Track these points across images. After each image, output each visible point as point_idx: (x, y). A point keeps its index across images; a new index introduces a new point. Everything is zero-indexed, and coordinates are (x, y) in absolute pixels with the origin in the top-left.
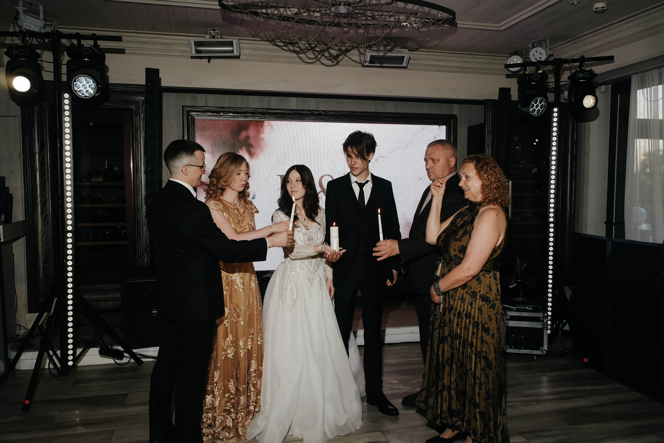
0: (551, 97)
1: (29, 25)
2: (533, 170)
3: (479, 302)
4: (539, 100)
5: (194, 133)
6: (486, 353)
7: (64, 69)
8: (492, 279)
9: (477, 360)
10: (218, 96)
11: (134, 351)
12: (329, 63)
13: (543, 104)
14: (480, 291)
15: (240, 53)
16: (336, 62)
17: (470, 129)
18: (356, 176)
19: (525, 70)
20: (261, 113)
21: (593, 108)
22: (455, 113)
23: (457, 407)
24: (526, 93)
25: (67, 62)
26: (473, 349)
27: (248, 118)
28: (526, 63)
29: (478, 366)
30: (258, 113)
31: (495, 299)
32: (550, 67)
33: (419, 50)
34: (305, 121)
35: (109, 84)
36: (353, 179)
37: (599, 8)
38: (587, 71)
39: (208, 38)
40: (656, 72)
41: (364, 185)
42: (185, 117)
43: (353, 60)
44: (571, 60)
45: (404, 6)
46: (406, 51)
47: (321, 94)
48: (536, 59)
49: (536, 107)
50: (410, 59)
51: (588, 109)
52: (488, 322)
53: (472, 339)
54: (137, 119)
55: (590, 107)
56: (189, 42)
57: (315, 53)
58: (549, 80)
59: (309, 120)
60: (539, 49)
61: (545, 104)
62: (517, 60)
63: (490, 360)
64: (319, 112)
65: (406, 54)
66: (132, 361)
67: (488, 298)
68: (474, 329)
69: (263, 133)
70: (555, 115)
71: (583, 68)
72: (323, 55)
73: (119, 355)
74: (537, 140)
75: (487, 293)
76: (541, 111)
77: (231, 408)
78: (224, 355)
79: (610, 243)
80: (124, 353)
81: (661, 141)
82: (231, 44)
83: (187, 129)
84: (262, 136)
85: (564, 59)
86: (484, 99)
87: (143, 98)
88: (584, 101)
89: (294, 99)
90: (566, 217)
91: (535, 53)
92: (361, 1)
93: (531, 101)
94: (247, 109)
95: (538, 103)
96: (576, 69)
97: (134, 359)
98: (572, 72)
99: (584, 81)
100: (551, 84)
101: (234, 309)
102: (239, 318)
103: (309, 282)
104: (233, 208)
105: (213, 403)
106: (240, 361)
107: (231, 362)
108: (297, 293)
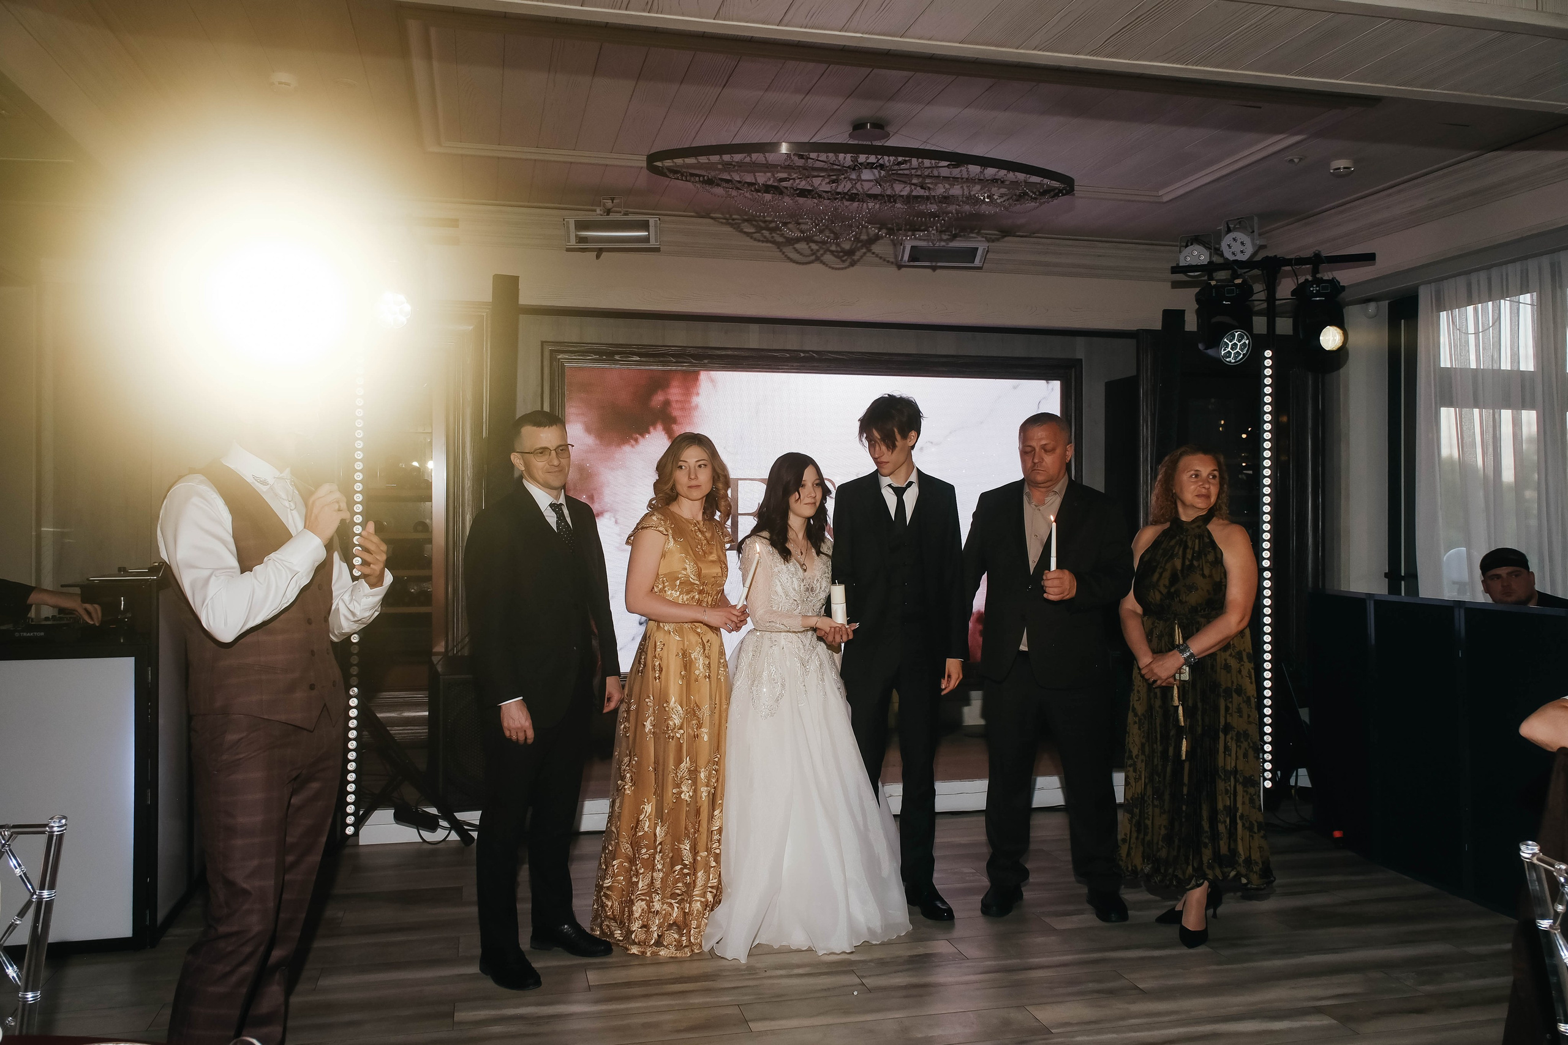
4: (1236, 334)
5: (563, 395)
10: (605, 320)
11: (460, 816)
12: (838, 262)
13: (1245, 342)
15: (660, 242)
16: (849, 260)
17: (1111, 388)
18: (889, 476)
19: (1212, 277)
20: (694, 356)
21: (1341, 348)
22: (1080, 355)
24: (1214, 320)
27: (668, 366)
28: (1216, 264)
30: (688, 355)
32: (1256, 273)
36: (885, 481)
37: (1339, 169)
38: (1327, 281)
39: (601, 215)
40: (1461, 281)
41: (903, 490)
42: (546, 363)
43: (878, 256)
44: (1296, 259)
45: (981, 172)
46: (980, 236)
47: (812, 320)
48: (1234, 254)
49: (1235, 344)
50: (988, 251)
51: (1331, 352)
55: (1335, 348)
56: (565, 222)
57: (813, 245)
58: (1255, 297)
59: (788, 369)
60: (1240, 236)
61: (1249, 343)
62: (1197, 255)
64: (807, 355)
65: (980, 244)
66: (454, 836)
69: (698, 394)
70: (1268, 363)
71: (1319, 276)
72: (827, 250)
73: (431, 824)
76: (1242, 356)
79: (1372, 603)
80: (440, 820)
81: (1476, 411)
82: (645, 226)
83: (549, 387)
84: (695, 400)
85: (1284, 259)
86: (1135, 329)
87: (471, 328)
88: (1321, 338)
89: (755, 327)
90: (1307, 565)
91: (1233, 244)
92: (905, 162)
93: (1222, 338)
94: (667, 348)
95: (1235, 341)
96: (1306, 278)
97: (458, 834)
98: (1299, 282)
99: (1322, 300)
100: (1259, 304)
101: (692, 712)
102: (700, 728)
103: (802, 666)
104: (693, 529)
105: (652, 883)
106: (700, 807)
107: (685, 808)
108: (783, 685)
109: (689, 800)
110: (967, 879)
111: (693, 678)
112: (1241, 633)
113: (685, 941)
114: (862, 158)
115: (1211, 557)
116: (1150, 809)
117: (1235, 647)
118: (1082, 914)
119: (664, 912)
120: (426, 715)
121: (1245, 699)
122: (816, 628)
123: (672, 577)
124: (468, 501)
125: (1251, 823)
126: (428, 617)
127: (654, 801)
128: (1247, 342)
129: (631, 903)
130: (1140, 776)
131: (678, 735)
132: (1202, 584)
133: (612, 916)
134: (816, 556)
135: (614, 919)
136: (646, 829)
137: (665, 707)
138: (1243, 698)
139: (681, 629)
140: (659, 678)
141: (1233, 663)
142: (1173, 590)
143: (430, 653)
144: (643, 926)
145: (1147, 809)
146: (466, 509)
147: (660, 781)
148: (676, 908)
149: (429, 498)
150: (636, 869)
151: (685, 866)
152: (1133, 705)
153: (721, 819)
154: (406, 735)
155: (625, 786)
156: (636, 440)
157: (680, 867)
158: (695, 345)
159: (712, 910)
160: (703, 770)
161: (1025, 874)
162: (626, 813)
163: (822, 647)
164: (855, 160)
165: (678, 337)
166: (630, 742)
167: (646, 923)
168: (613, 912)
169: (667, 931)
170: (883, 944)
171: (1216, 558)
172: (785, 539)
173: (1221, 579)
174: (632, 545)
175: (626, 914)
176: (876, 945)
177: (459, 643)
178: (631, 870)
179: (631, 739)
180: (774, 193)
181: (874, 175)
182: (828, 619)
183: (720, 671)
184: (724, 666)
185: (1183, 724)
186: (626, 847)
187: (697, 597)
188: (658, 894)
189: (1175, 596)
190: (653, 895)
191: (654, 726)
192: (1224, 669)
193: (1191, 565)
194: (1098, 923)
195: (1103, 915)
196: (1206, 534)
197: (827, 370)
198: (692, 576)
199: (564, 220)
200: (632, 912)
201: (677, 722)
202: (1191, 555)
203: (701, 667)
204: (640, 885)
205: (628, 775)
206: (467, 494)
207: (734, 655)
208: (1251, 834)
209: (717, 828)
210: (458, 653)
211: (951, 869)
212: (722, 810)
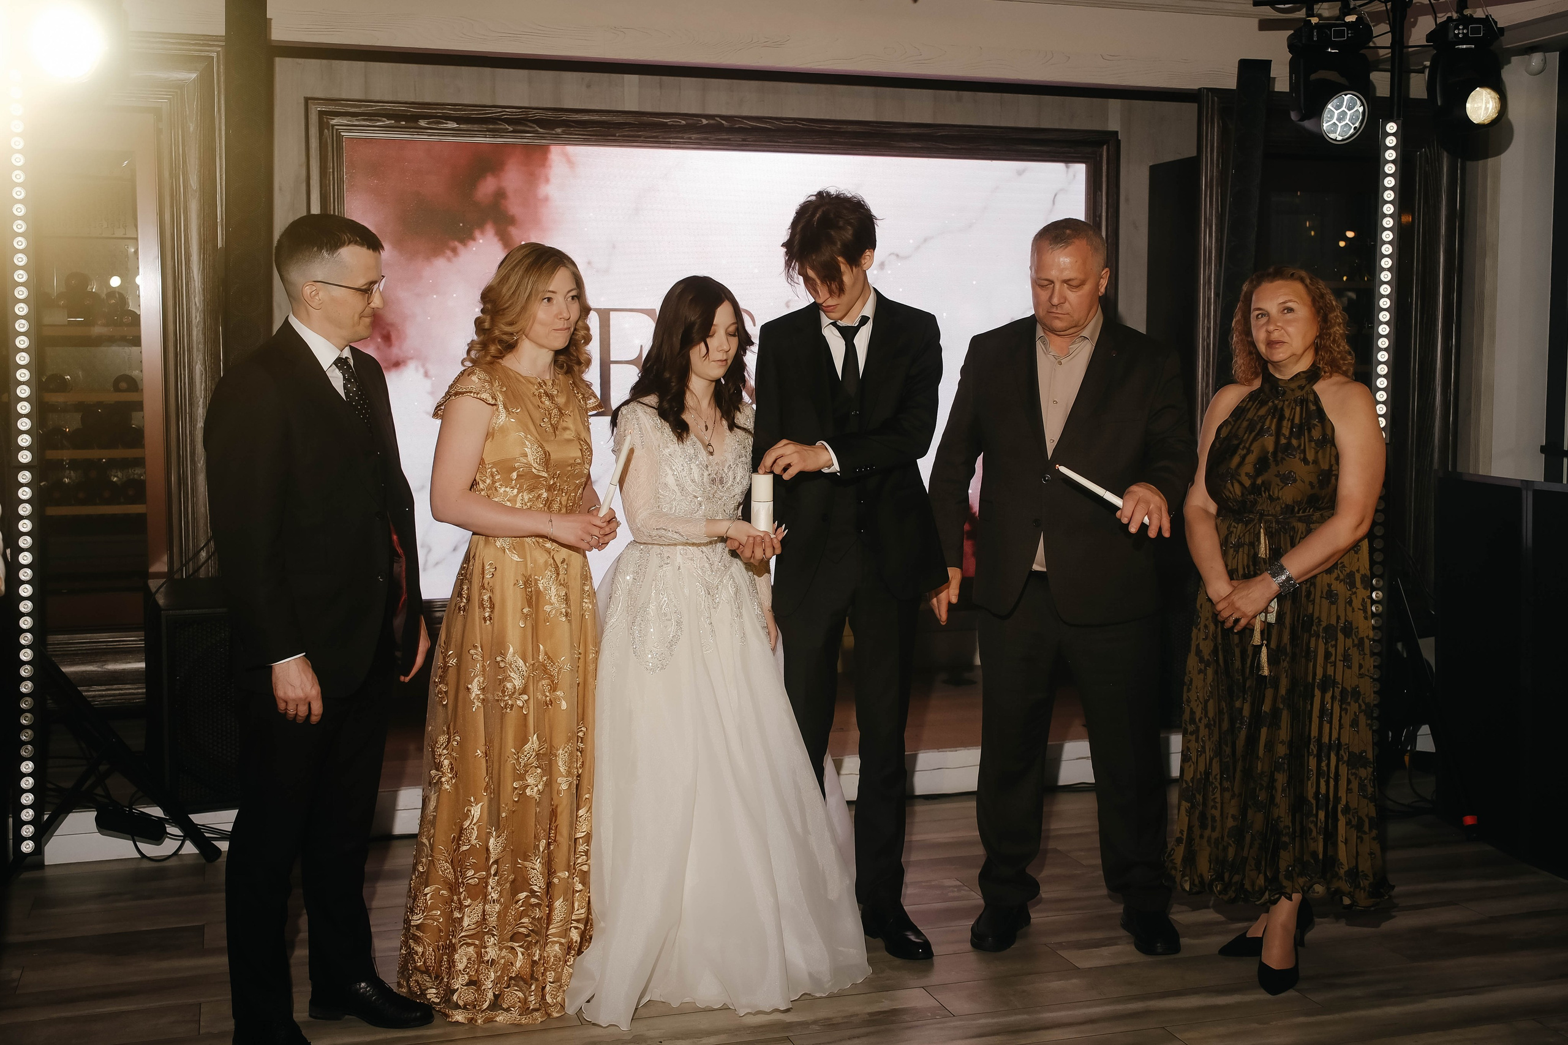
0: (1381, 82)
4: (1347, 98)
5: (341, 181)
10: (403, 66)
11: (197, 818)
13: (1357, 110)
17: (1157, 173)
19: (1309, 12)
20: (541, 123)
21: (1494, 122)
22: (1113, 125)
24: (1313, 77)
27: (502, 137)
30: (531, 121)
34: (673, 148)
36: (827, 316)
38: (1479, 20)
41: (855, 330)
42: (314, 131)
49: (1344, 113)
51: (1480, 127)
54: (176, 136)
55: (1486, 122)
58: (1374, 42)
59: (685, 143)
61: (1363, 110)
64: (712, 122)
66: (190, 848)
69: (547, 181)
70: (1391, 141)
71: (1467, 12)
73: (154, 831)
76: (1352, 131)
77: (532, 931)
78: (516, 788)
79: (1530, 494)
80: (166, 825)
83: (318, 169)
84: (544, 190)
86: (1196, 87)
87: (194, 76)
88: (1468, 105)
89: (630, 79)
90: (1433, 434)
93: (1326, 103)
94: (500, 110)
95: (1343, 108)
96: (1449, 14)
97: (196, 844)
98: (1439, 21)
99: (1471, 49)
100: (1382, 52)
101: (541, 670)
102: (554, 691)
103: (707, 595)
104: (537, 393)
105: (484, 919)
106: (557, 807)
107: (533, 810)
108: (679, 623)
109: (537, 797)
110: (951, 894)
111: (541, 617)
112: (1355, 547)
113: (533, 1002)
115: (1316, 434)
116: (1218, 795)
117: (1344, 566)
118: (1116, 944)
119: (503, 961)
120: (142, 668)
121: (1356, 642)
122: (727, 538)
123: (505, 468)
124: (198, 343)
125: (1360, 819)
126: (140, 521)
127: (486, 799)
128: (1361, 110)
129: (453, 948)
130: (1203, 747)
131: (520, 703)
132: (1302, 472)
133: (423, 969)
134: (728, 431)
135: (427, 971)
136: (474, 842)
137: (498, 663)
138: (1353, 640)
139: (523, 545)
140: (491, 619)
141: (1340, 588)
142: (1259, 481)
143: (146, 575)
144: (471, 983)
145: (1214, 794)
146: (195, 356)
147: (495, 772)
148: (520, 954)
149: (136, 341)
150: (459, 899)
151: (533, 892)
152: (1198, 645)
153: (590, 822)
154: (111, 698)
155: (441, 777)
156: (454, 251)
157: (525, 894)
158: (541, 106)
159: (580, 952)
160: (560, 751)
161: (1033, 888)
162: (444, 816)
163: (737, 566)
166: (450, 712)
167: (476, 979)
168: (425, 963)
169: (507, 988)
170: (831, 997)
171: (1324, 435)
172: (681, 407)
173: (1331, 466)
174: (442, 418)
175: (445, 965)
176: (821, 998)
177: (190, 560)
178: (452, 901)
179: (450, 707)
182: (744, 525)
183: (584, 604)
184: (589, 595)
185: (1266, 672)
186: (444, 868)
187: (545, 495)
188: (493, 935)
189: (1263, 489)
190: (486, 937)
191: (483, 690)
192: (1327, 598)
193: (1289, 444)
194: (1138, 957)
195: (1145, 946)
196: (1311, 398)
197: (742, 145)
198: (535, 465)
200: (454, 962)
201: (518, 682)
202: (1288, 430)
203: (554, 600)
204: (466, 923)
205: (446, 762)
206: (195, 333)
207: (607, 580)
208: (1359, 834)
209: (583, 834)
210: (190, 576)
211: (927, 882)
212: (590, 808)
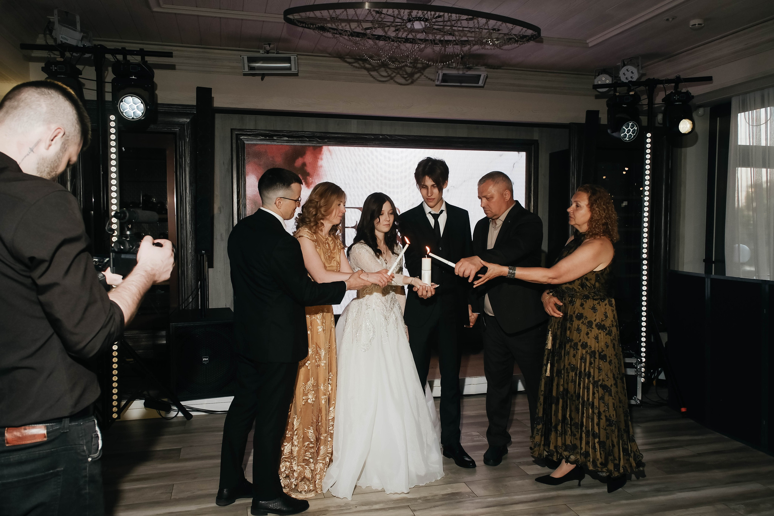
0: (644, 120)
1: (65, 37)
2: (623, 203)
3: (595, 331)
4: (630, 124)
5: (244, 159)
6: (603, 381)
7: (108, 88)
8: (608, 306)
9: (595, 389)
10: (269, 117)
11: (183, 403)
12: (402, 81)
14: (596, 319)
15: (298, 70)
16: (411, 80)
17: (553, 156)
18: (431, 207)
19: (615, 91)
20: (319, 138)
21: (690, 133)
22: (535, 138)
23: (571, 442)
24: (617, 116)
25: (112, 80)
26: (591, 379)
27: (305, 143)
28: (617, 84)
29: (596, 395)
30: (316, 137)
31: (611, 325)
32: (642, 88)
33: (502, 68)
35: (158, 105)
36: (427, 209)
37: (695, 25)
38: (684, 93)
39: (263, 54)
40: (758, 94)
41: (438, 215)
42: (234, 141)
43: (429, 79)
44: (666, 80)
45: (486, 23)
46: (483, 68)
47: (386, 117)
48: (627, 78)
49: (628, 133)
50: (487, 77)
51: (684, 134)
52: (605, 349)
53: (589, 369)
54: (182, 143)
55: (687, 132)
56: (241, 58)
57: (388, 70)
58: (642, 102)
59: (373, 145)
60: (631, 68)
61: (637, 129)
62: (605, 79)
63: (609, 386)
64: (384, 137)
65: (483, 72)
66: (180, 414)
67: (604, 325)
68: (591, 358)
69: (322, 159)
70: (649, 140)
71: (679, 90)
72: (398, 73)
73: (166, 408)
74: (626, 169)
75: (602, 321)
76: (633, 137)
77: (311, 458)
78: (304, 399)
79: (709, 279)
80: (172, 406)
81: (764, 170)
82: (288, 60)
83: (236, 155)
84: (320, 163)
85: (659, 80)
86: (568, 123)
87: (188, 120)
88: (680, 126)
89: (354, 121)
91: (626, 73)
92: (439, 16)
93: (622, 126)
94: (304, 133)
95: (629, 128)
96: (671, 91)
97: (183, 413)
98: (667, 94)
99: (680, 104)
100: (644, 106)
101: (316, 351)
102: (320, 361)
103: (385, 320)
105: (292, 452)
106: (320, 406)
107: (311, 408)
108: (374, 332)
109: (313, 403)
110: (475, 439)
111: (315, 331)
113: (311, 488)
114: (414, 13)
119: (299, 471)
124: (189, 221)
128: (636, 129)
131: (307, 365)
144: (287, 477)
146: (188, 225)
148: (306, 468)
149: (166, 221)
151: (311, 442)
153: (334, 412)
157: (307, 443)
158: (320, 131)
159: (329, 466)
160: (322, 385)
163: (396, 309)
164: (410, 14)
165: (311, 126)
169: (300, 482)
180: (362, 37)
181: (422, 25)
183: (331, 325)
184: (333, 322)
188: (295, 459)
190: (292, 459)
199: (241, 56)
203: (321, 324)
204: (285, 452)
206: (188, 217)
209: (332, 418)
210: (186, 307)
211: (466, 433)
212: (335, 407)
